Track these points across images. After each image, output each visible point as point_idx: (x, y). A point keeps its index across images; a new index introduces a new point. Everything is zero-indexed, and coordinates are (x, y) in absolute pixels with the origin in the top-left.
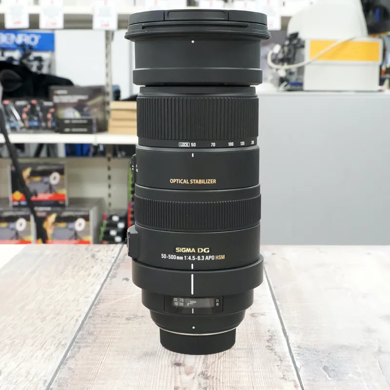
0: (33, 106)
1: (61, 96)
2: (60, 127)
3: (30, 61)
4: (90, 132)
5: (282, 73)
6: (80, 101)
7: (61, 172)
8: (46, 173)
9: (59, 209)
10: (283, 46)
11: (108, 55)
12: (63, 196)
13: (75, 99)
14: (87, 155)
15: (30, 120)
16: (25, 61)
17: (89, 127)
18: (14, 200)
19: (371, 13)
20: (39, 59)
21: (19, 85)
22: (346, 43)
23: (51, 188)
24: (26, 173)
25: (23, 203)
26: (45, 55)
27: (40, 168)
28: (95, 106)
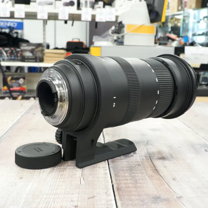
0: (12, 51)
1: (24, 47)
2: (23, 59)
3: (13, 33)
4: (36, 62)
5: (115, 38)
6: (32, 49)
7: (24, 78)
8: (18, 79)
9: (23, 94)
10: (116, 27)
11: (44, 30)
12: (24, 88)
13: (30, 48)
14: (37, 72)
15: (11, 56)
16: (11, 34)
17: (36, 59)
18: (4, 90)
19: (152, 14)
20: (17, 33)
21: (6, 42)
22: (141, 26)
23: (20, 85)
24: (9, 79)
25: (8, 91)
26: (19, 31)
27: (15, 77)
28: (38, 51)
